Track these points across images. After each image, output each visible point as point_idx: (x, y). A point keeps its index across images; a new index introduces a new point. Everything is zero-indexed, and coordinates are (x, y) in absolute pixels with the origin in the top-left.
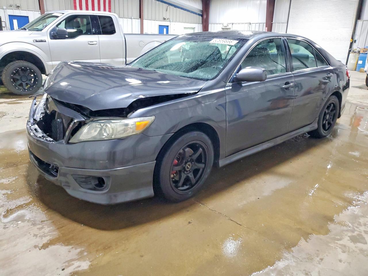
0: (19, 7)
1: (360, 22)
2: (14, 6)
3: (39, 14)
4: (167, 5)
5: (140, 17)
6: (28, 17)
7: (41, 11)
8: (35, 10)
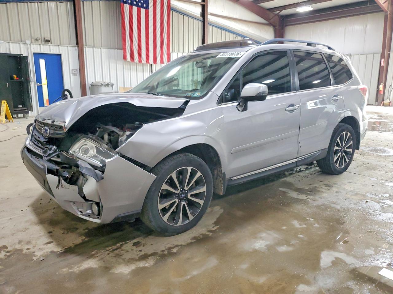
0: (48, 41)
2: (41, 40)
3: (76, 50)
4: (235, 36)
6: (60, 55)
7: (78, 47)
8: (71, 45)
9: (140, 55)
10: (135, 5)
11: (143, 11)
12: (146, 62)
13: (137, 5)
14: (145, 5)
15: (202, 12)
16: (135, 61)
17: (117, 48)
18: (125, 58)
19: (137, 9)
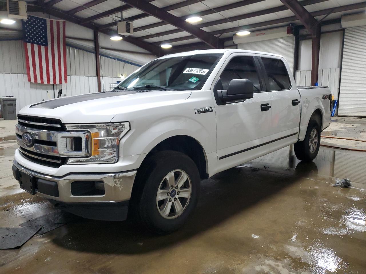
1: (298, 73)
4: (124, 63)
5: (97, 75)
9: (42, 78)
10: (36, 44)
11: (43, 48)
12: (47, 83)
13: (37, 43)
14: (44, 43)
15: (94, 47)
16: (38, 82)
17: (23, 73)
18: (29, 80)
19: (38, 46)
